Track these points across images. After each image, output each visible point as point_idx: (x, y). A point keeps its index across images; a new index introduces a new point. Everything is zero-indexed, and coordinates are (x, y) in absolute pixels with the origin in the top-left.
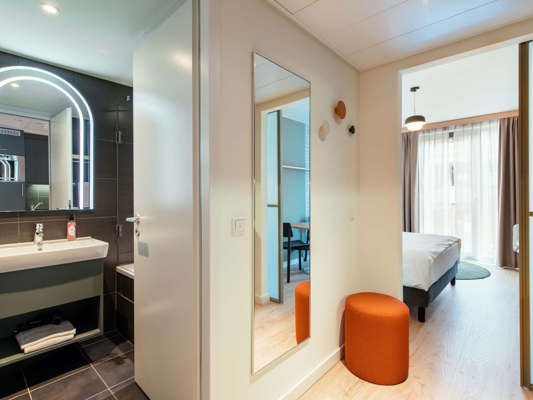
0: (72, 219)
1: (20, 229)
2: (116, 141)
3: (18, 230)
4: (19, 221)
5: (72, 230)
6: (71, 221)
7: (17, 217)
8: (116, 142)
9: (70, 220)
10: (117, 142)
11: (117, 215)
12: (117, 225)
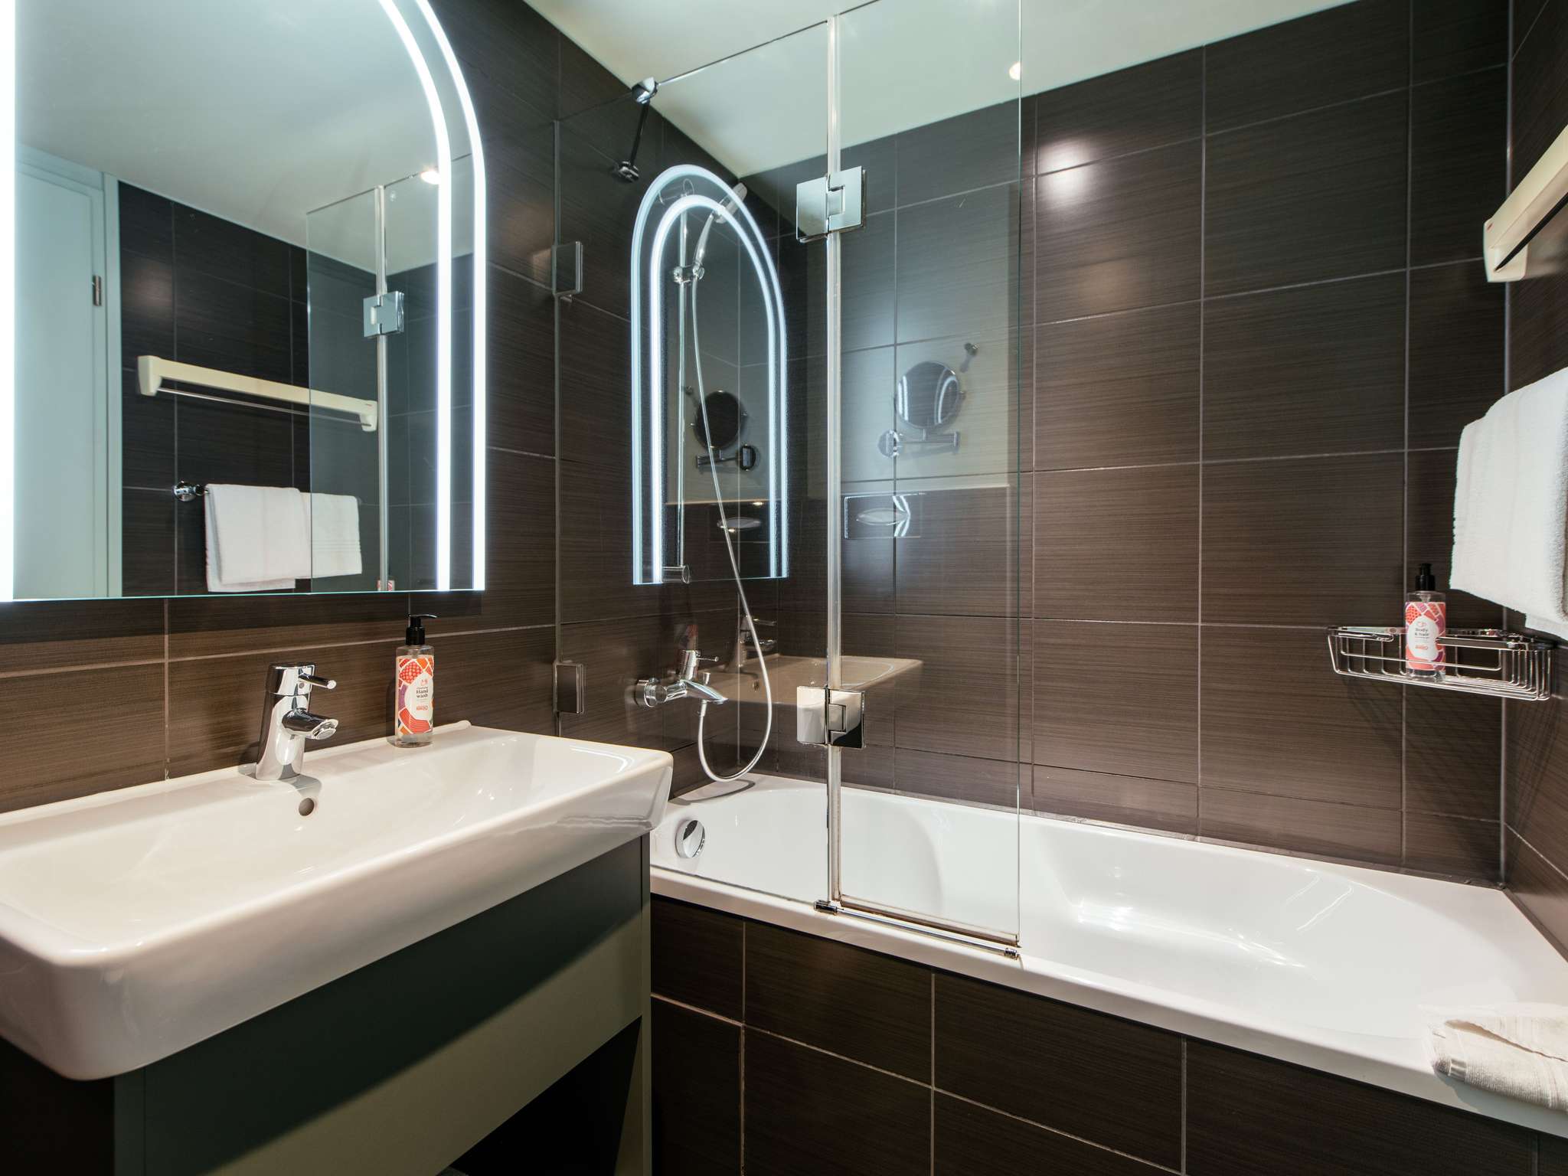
0: (415, 638)
1: (171, 701)
2: (554, 289)
3: (162, 708)
4: (166, 654)
5: (421, 693)
6: (416, 648)
7: (160, 631)
8: (551, 291)
9: (409, 643)
10: (558, 290)
11: (554, 617)
12: (556, 663)
